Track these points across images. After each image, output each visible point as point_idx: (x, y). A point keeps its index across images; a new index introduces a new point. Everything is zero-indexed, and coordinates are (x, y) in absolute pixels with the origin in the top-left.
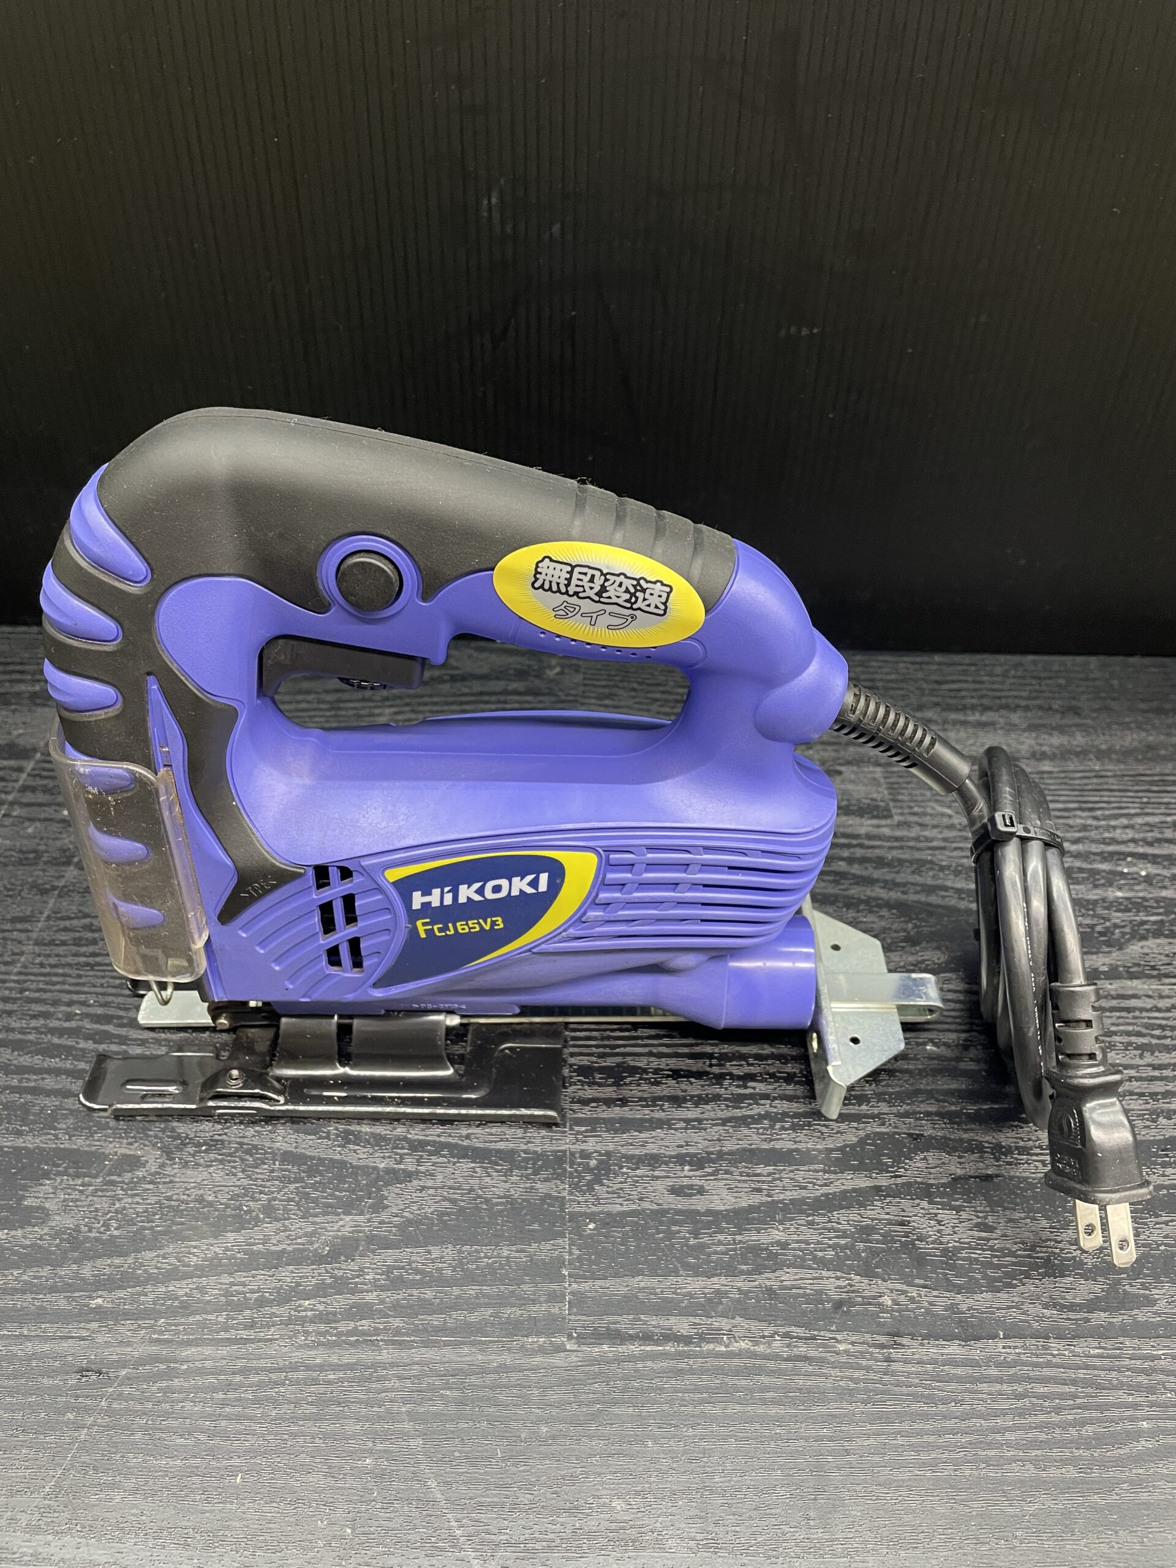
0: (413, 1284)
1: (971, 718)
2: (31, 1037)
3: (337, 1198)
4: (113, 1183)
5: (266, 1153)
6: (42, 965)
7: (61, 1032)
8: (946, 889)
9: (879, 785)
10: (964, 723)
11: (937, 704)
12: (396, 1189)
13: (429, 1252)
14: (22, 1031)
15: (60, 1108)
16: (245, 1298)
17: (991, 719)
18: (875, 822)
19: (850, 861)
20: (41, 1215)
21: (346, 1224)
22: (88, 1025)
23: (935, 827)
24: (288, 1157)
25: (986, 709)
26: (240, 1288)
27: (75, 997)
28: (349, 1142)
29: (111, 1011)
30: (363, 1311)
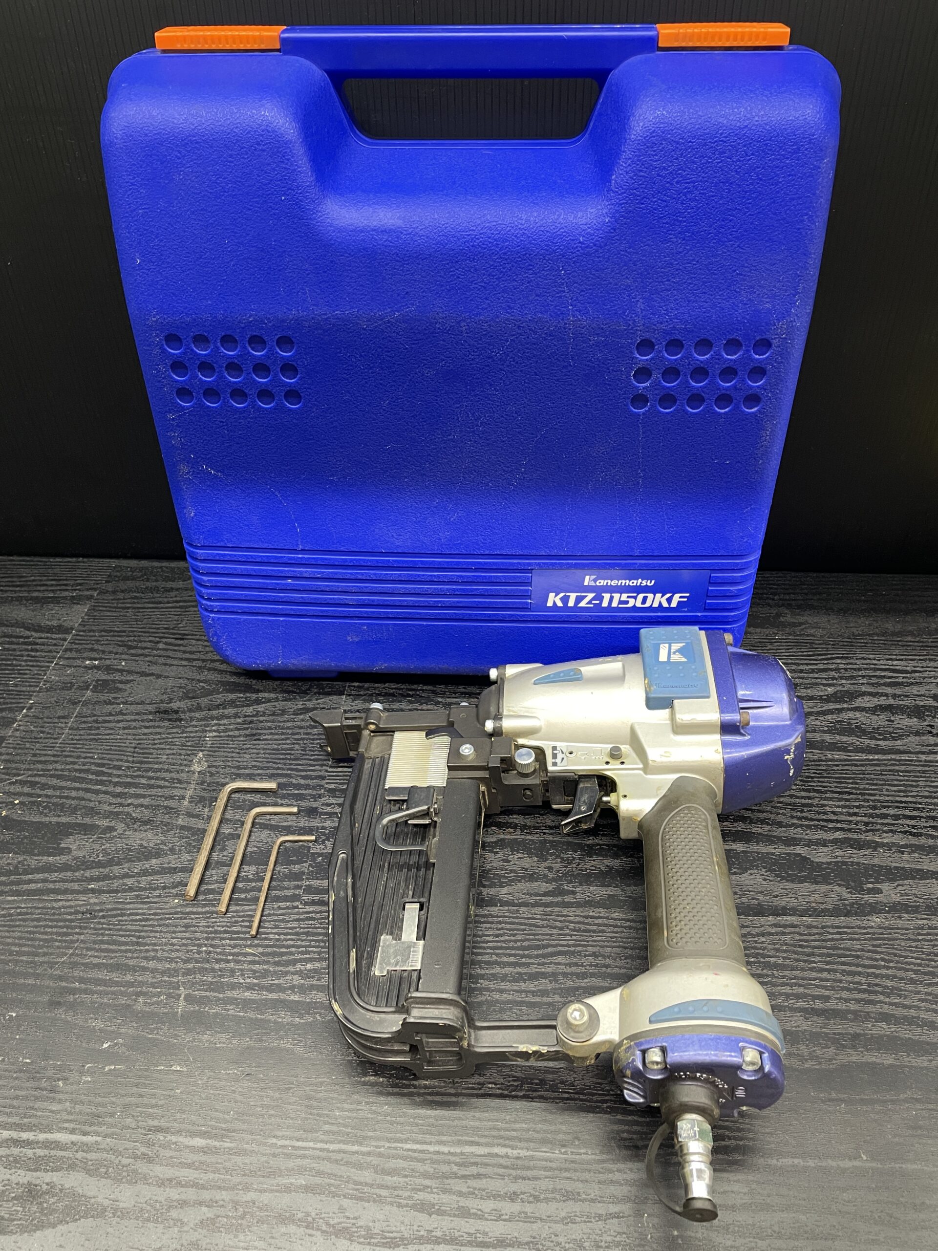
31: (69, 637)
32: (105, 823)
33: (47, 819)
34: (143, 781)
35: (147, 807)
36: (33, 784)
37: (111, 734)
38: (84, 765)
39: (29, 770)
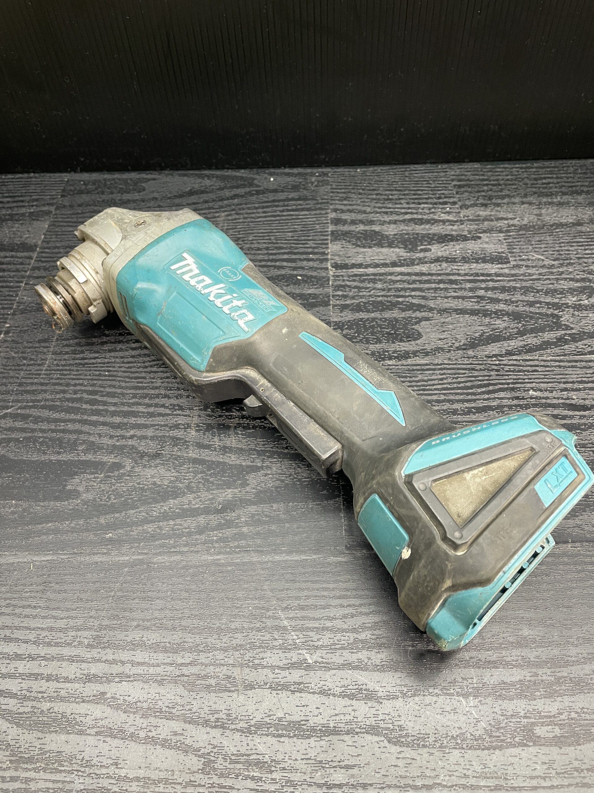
0: (265, 523)
1: (555, 200)
2: (58, 403)
3: (223, 480)
4: (109, 477)
5: (185, 459)
6: (58, 365)
7: (73, 400)
8: (540, 303)
9: (502, 244)
10: (550, 203)
11: (535, 193)
12: (252, 475)
13: (272, 507)
14: (53, 400)
15: (77, 439)
16: (183, 532)
17: (566, 201)
18: (500, 266)
19: (487, 289)
20: (75, 494)
21: (229, 494)
22: (85, 396)
23: (533, 267)
24: (195, 461)
25: (564, 194)
26: (179, 527)
27: (77, 382)
28: (226, 452)
29: (97, 389)
30: (242, 536)
31: (35, 255)
32: (110, 459)
33: (47, 457)
34: (141, 409)
35: (152, 438)
36: (25, 418)
37: (97, 358)
38: (75, 394)
39: (18, 401)
